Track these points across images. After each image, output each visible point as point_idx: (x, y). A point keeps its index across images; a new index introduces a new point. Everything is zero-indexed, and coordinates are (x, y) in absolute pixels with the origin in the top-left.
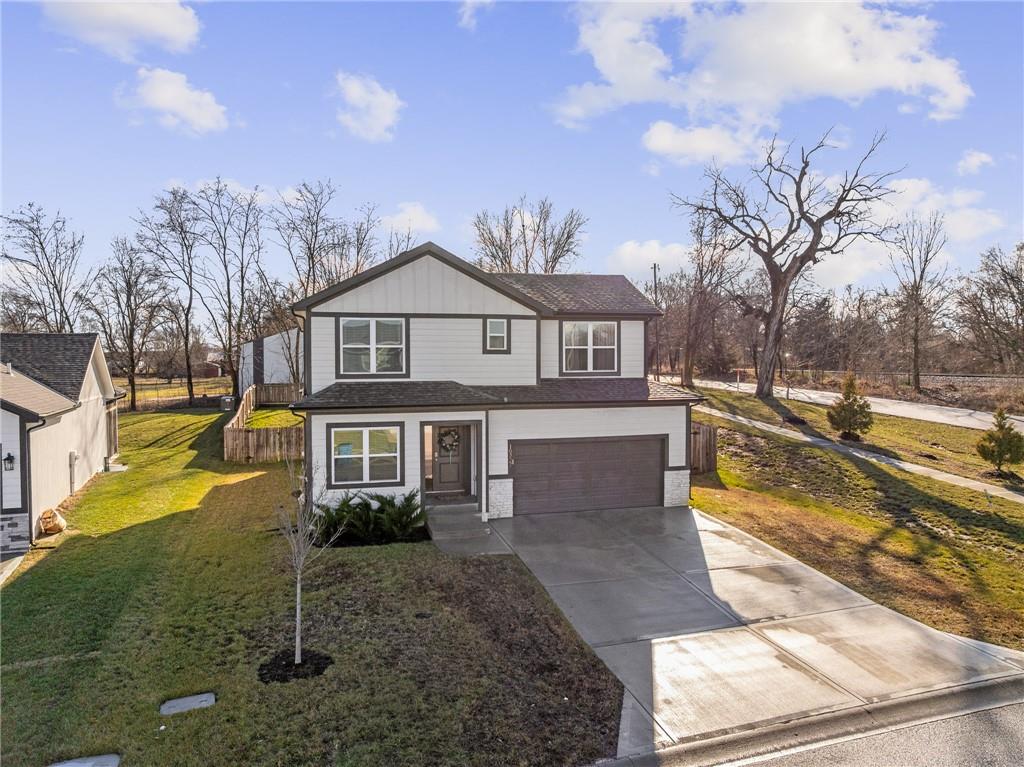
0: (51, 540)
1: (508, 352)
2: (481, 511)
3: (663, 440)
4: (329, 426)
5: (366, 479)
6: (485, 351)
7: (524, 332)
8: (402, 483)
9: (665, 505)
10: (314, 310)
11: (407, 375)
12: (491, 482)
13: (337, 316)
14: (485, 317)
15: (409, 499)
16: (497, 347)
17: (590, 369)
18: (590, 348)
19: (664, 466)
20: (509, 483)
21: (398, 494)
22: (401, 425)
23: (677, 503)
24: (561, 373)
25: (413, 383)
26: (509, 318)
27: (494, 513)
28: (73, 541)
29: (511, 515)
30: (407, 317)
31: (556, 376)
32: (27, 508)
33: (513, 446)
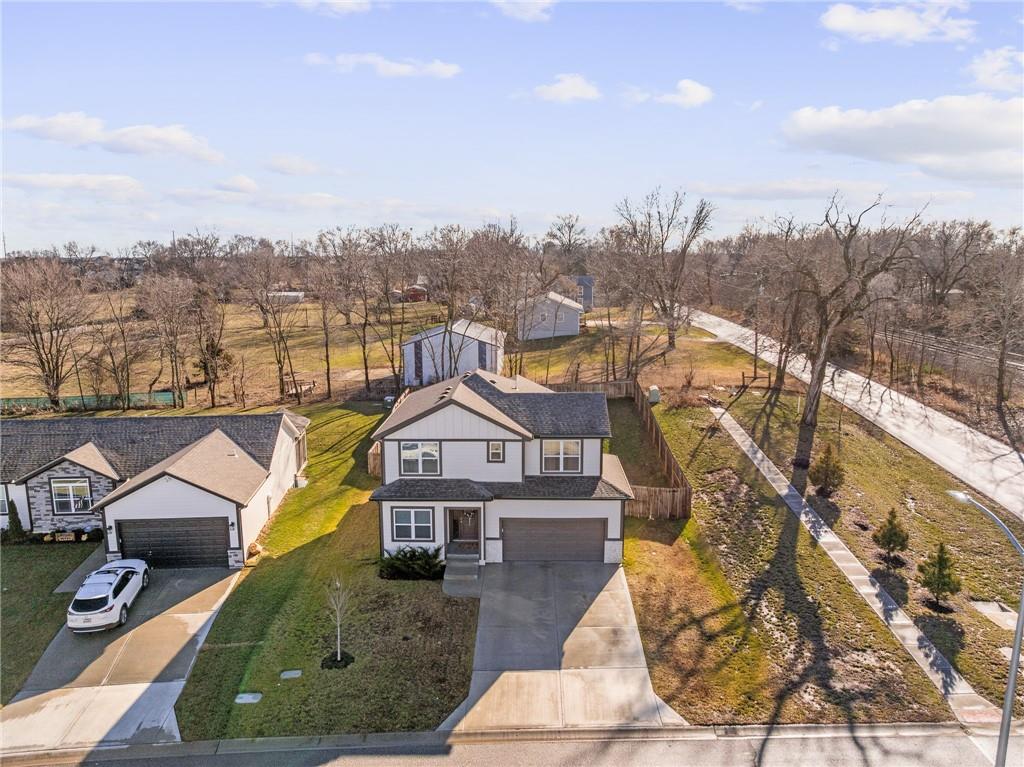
0: (254, 560)
1: (503, 461)
2: (480, 558)
3: (604, 522)
4: (392, 508)
5: (413, 538)
6: (489, 461)
7: (513, 451)
8: (434, 541)
9: (605, 561)
10: (386, 438)
11: (441, 475)
12: (488, 542)
13: (399, 441)
14: (488, 441)
15: (438, 551)
16: (496, 458)
17: (561, 470)
18: (562, 457)
19: (605, 537)
20: (500, 543)
21: (431, 547)
22: (433, 508)
23: (613, 561)
24: (541, 472)
25: (445, 481)
26: (504, 441)
27: (490, 560)
28: (265, 560)
29: (501, 561)
30: (441, 441)
31: (538, 474)
32: (240, 547)
33: (503, 522)
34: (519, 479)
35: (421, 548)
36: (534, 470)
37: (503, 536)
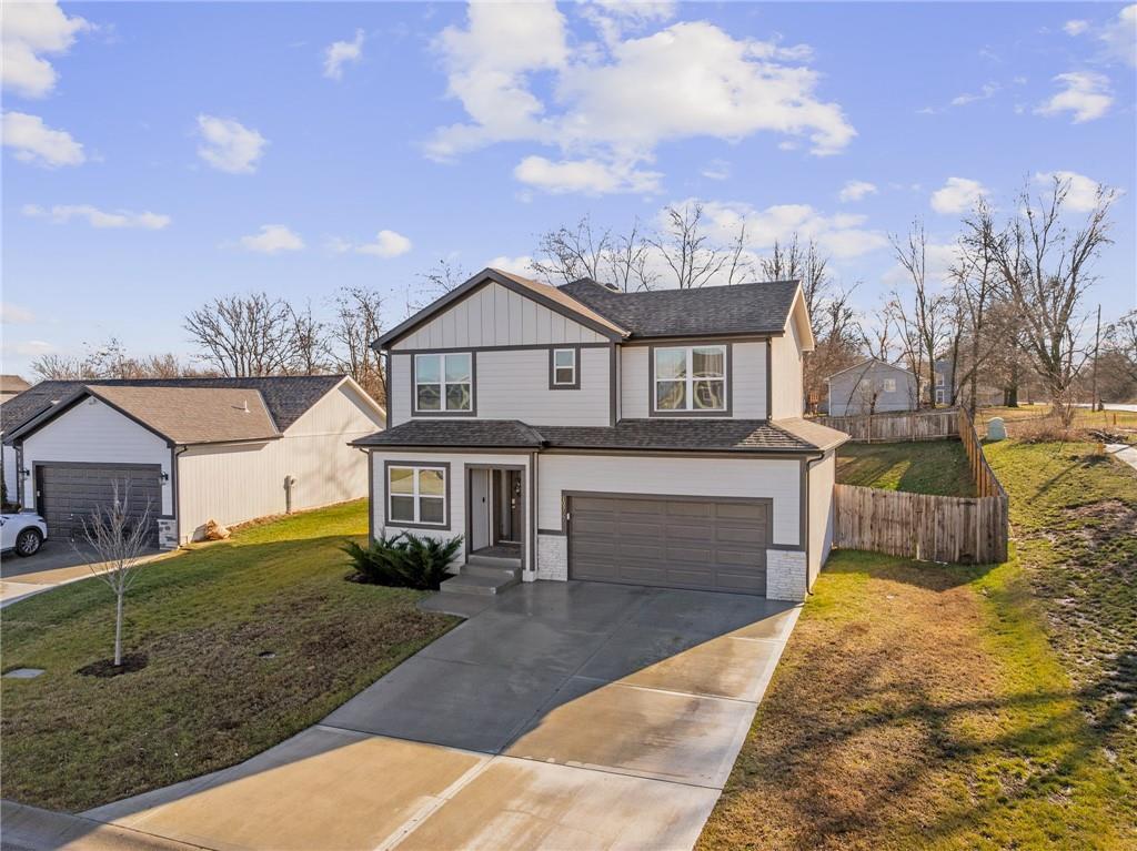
1: (577, 386)
2: (524, 568)
3: (766, 504)
4: (387, 463)
5: (417, 520)
6: (552, 387)
7: (596, 363)
8: (448, 528)
9: (768, 596)
10: (394, 348)
11: (474, 413)
12: (539, 537)
13: (412, 352)
14: (551, 347)
15: (453, 546)
16: (564, 380)
17: (690, 407)
18: (690, 380)
19: (767, 543)
20: (562, 541)
21: (443, 538)
22: (447, 465)
23: (785, 596)
24: (651, 412)
25: (478, 422)
26: (578, 346)
27: (545, 574)
29: (564, 578)
30: (474, 350)
31: (645, 415)
32: (175, 516)
33: (569, 498)
34: (606, 423)
35: (428, 539)
36: (637, 407)
37: (568, 529)
